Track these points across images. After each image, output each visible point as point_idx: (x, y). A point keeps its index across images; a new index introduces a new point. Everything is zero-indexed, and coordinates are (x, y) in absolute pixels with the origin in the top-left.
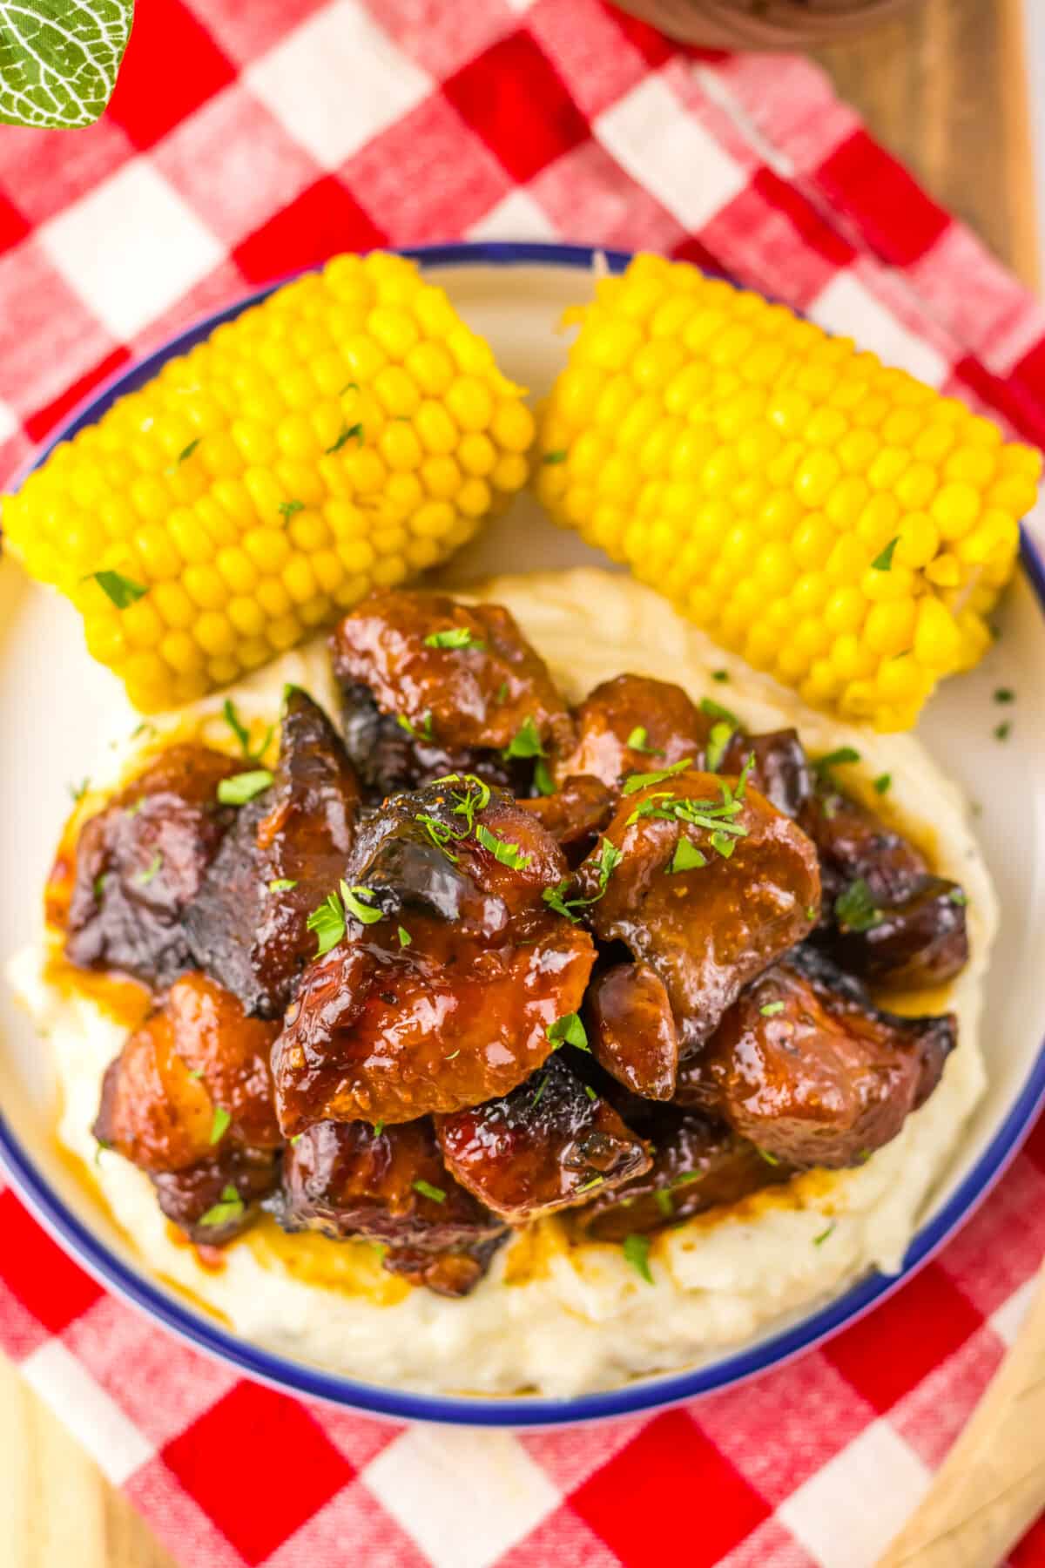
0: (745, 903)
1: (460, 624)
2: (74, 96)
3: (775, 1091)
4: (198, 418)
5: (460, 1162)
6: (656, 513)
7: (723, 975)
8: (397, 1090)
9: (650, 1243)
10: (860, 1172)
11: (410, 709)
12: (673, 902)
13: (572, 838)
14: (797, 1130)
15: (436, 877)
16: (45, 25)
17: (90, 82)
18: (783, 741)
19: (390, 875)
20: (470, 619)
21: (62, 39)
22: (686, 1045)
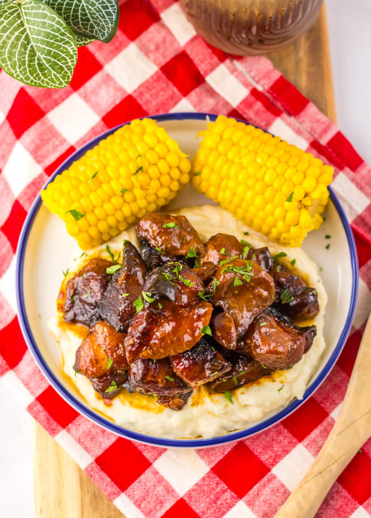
0: (254, 295)
1: (172, 221)
2: (61, 80)
3: (264, 347)
4: (97, 166)
5: (178, 369)
6: (226, 189)
7: (249, 314)
8: (160, 349)
9: (232, 393)
10: (290, 370)
11: (159, 245)
12: (234, 295)
13: (206, 278)
14: (271, 357)
15: (168, 289)
16: (53, 61)
17: (66, 76)
18: (264, 251)
19: (156, 289)
20: (175, 219)
21: (58, 65)
22: (239, 334)
